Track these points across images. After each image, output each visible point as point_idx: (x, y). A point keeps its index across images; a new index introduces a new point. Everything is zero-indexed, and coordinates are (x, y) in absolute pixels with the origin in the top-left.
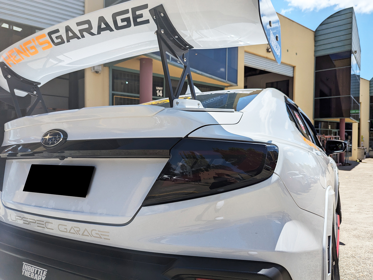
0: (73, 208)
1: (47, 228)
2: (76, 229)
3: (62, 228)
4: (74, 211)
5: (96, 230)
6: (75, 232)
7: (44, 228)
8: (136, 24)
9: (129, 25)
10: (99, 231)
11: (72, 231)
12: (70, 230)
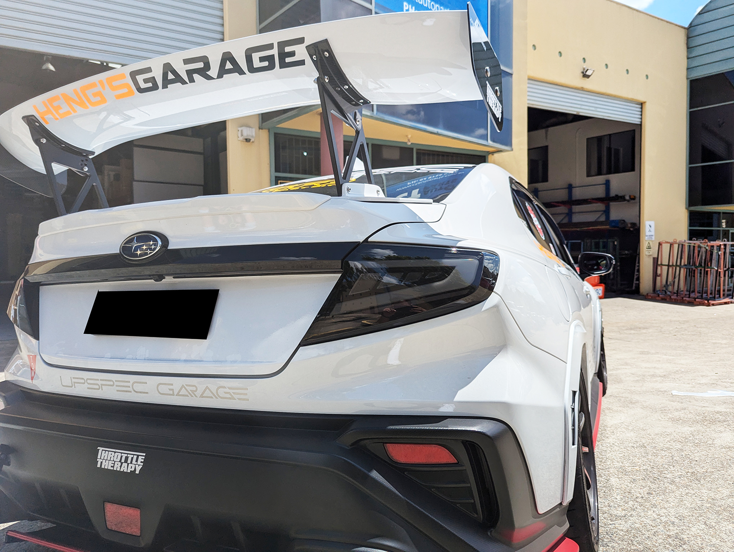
0: (184, 357)
1: (135, 391)
2: (189, 388)
3: (164, 389)
4: (184, 361)
5: (225, 388)
6: (187, 393)
7: (131, 392)
8: (283, 65)
9: (271, 67)
10: (230, 388)
11: (183, 392)
12: (179, 391)
